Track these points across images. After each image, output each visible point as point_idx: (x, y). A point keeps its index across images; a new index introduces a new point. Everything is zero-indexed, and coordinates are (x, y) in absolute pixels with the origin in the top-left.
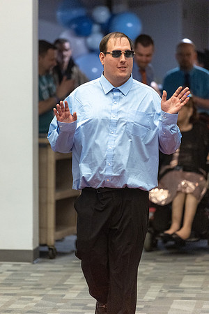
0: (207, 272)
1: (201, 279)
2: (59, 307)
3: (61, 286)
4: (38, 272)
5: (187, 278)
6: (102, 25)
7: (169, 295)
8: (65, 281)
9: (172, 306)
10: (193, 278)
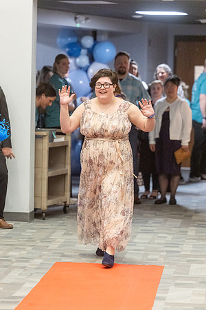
0: (155, 231)
1: (150, 236)
2: (44, 255)
3: (47, 240)
4: (32, 229)
5: (140, 236)
6: (88, 49)
8: (50, 236)
9: (126, 256)
10: (145, 236)
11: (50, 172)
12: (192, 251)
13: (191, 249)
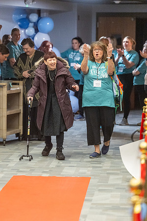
2: (5, 171)
3: (7, 160)
7: (63, 165)
8: (9, 157)
9: (64, 170)
11: (8, 112)
12: (111, 167)
13: (110, 165)
